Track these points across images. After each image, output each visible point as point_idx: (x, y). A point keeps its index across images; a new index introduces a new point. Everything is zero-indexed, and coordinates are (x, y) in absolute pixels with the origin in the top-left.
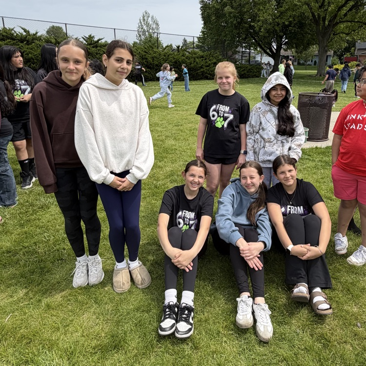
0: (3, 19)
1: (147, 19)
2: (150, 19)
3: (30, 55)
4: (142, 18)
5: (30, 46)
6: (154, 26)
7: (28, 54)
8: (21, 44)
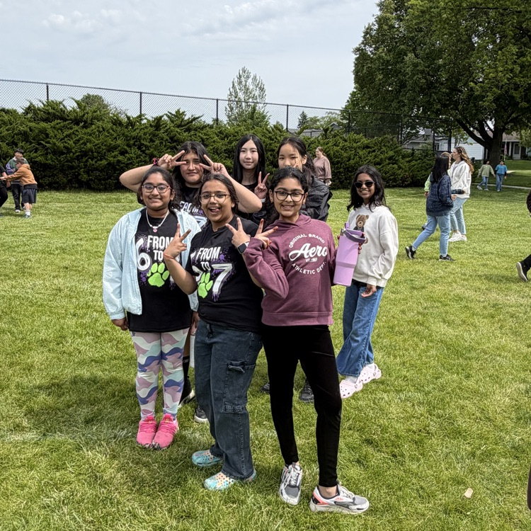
0: (47, 87)
1: (246, 82)
2: (250, 80)
3: (89, 145)
4: (236, 79)
5: (88, 130)
6: (257, 93)
7: (85, 144)
8: (76, 128)
